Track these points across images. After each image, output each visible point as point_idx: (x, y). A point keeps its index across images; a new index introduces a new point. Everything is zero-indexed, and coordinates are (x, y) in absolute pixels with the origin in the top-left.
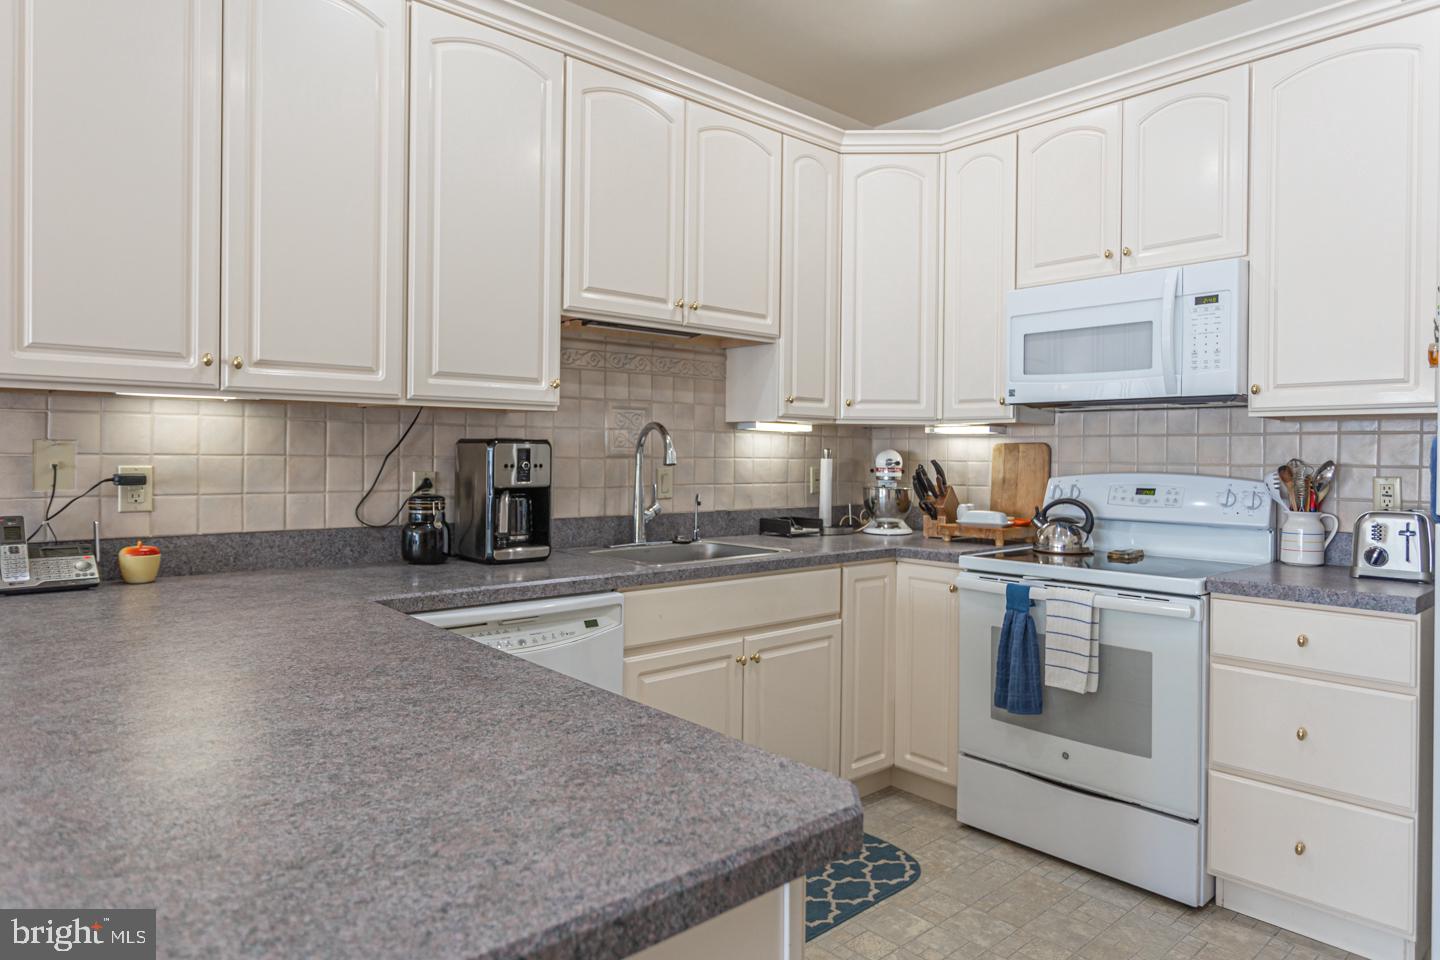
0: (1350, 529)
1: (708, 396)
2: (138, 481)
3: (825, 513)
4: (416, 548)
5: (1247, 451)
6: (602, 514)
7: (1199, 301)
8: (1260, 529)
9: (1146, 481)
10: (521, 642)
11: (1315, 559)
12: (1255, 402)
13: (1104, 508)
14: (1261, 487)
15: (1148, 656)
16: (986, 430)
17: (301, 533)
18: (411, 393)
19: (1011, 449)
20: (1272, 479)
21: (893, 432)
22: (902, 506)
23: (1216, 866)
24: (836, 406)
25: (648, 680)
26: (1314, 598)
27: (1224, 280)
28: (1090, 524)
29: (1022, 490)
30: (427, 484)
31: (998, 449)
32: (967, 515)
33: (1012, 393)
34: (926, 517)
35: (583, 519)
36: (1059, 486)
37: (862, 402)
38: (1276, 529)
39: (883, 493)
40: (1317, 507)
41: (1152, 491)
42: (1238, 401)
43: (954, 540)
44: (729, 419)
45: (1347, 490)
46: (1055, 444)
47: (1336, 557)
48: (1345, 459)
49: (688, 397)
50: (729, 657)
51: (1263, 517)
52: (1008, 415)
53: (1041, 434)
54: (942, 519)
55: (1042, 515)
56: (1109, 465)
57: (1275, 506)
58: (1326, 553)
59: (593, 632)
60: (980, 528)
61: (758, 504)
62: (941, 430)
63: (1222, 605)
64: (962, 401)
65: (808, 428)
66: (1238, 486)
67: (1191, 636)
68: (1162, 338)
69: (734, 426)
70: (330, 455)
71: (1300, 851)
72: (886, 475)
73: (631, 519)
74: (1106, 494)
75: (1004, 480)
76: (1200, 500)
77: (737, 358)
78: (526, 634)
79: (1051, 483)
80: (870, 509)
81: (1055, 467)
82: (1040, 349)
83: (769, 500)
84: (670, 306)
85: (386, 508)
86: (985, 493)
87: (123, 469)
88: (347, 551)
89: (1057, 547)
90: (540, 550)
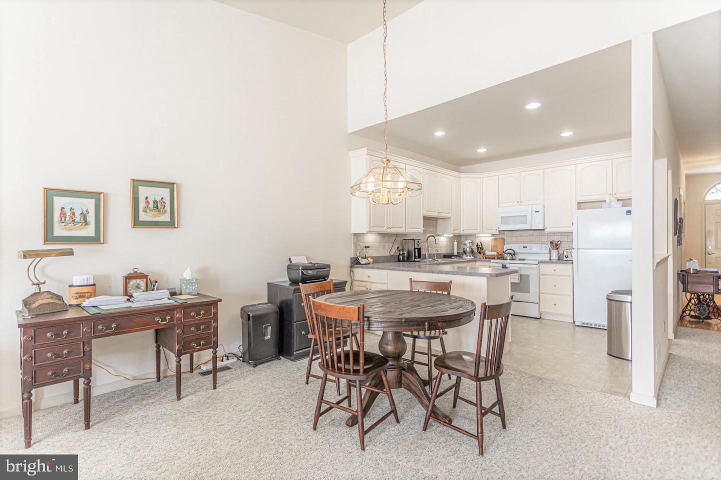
0: (562, 253)
1: (434, 229)
2: (369, 247)
3: (456, 253)
5: (544, 239)
7: (536, 212)
8: (547, 253)
9: (525, 245)
11: (558, 258)
12: (546, 230)
13: (517, 251)
14: (547, 246)
15: (528, 276)
16: (490, 235)
17: (384, 256)
19: (496, 239)
20: (549, 244)
21: (467, 236)
22: (472, 252)
23: (542, 310)
24: (460, 231)
26: (556, 263)
27: (540, 208)
28: (514, 254)
29: (498, 248)
30: (398, 248)
31: (493, 239)
32: (488, 253)
33: (499, 228)
34: (479, 254)
36: (506, 247)
37: (467, 230)
38: (550, 253)
39: (468, 249)
40: (557, 249)
41: (526, 247)
42: (543, 230)
43: (486, 258)
44: (438, 234)
45: (562, 246)
46: (505, 238)
47: (560, 258)
48: (562, 240)
49: (431, 230)
51: (548, 251)
52: (498, 233)
53: (502, 236)
54: (482, 254)
55: (505, 253)
56: (517, 242)
57: (550, 249)
58: (559, 257)
60: (492, 255)
61: (443, 252)
62: (479, 235)
63: (542, 265)
64: (487, 230)
65: (452, 235)
66: (543, 246)
67: (536, 271)
68: (529, 218)
69: (439, 235)
70: (386, 243)
71: (555, 305)
72: (468, 245)
73: (426, 255)
74: (517, 248)
75: (494, 246)
76: (535, 248)
77: (440, 221)
79: (505, 246)
80: (465, 252)
81: (505, 243)
82: (504, 219)
83: (444, 250)
85: (394, 251)
86: (490, 248)
87: (365, 245)
88: (390, 260)
89: (508, 258)
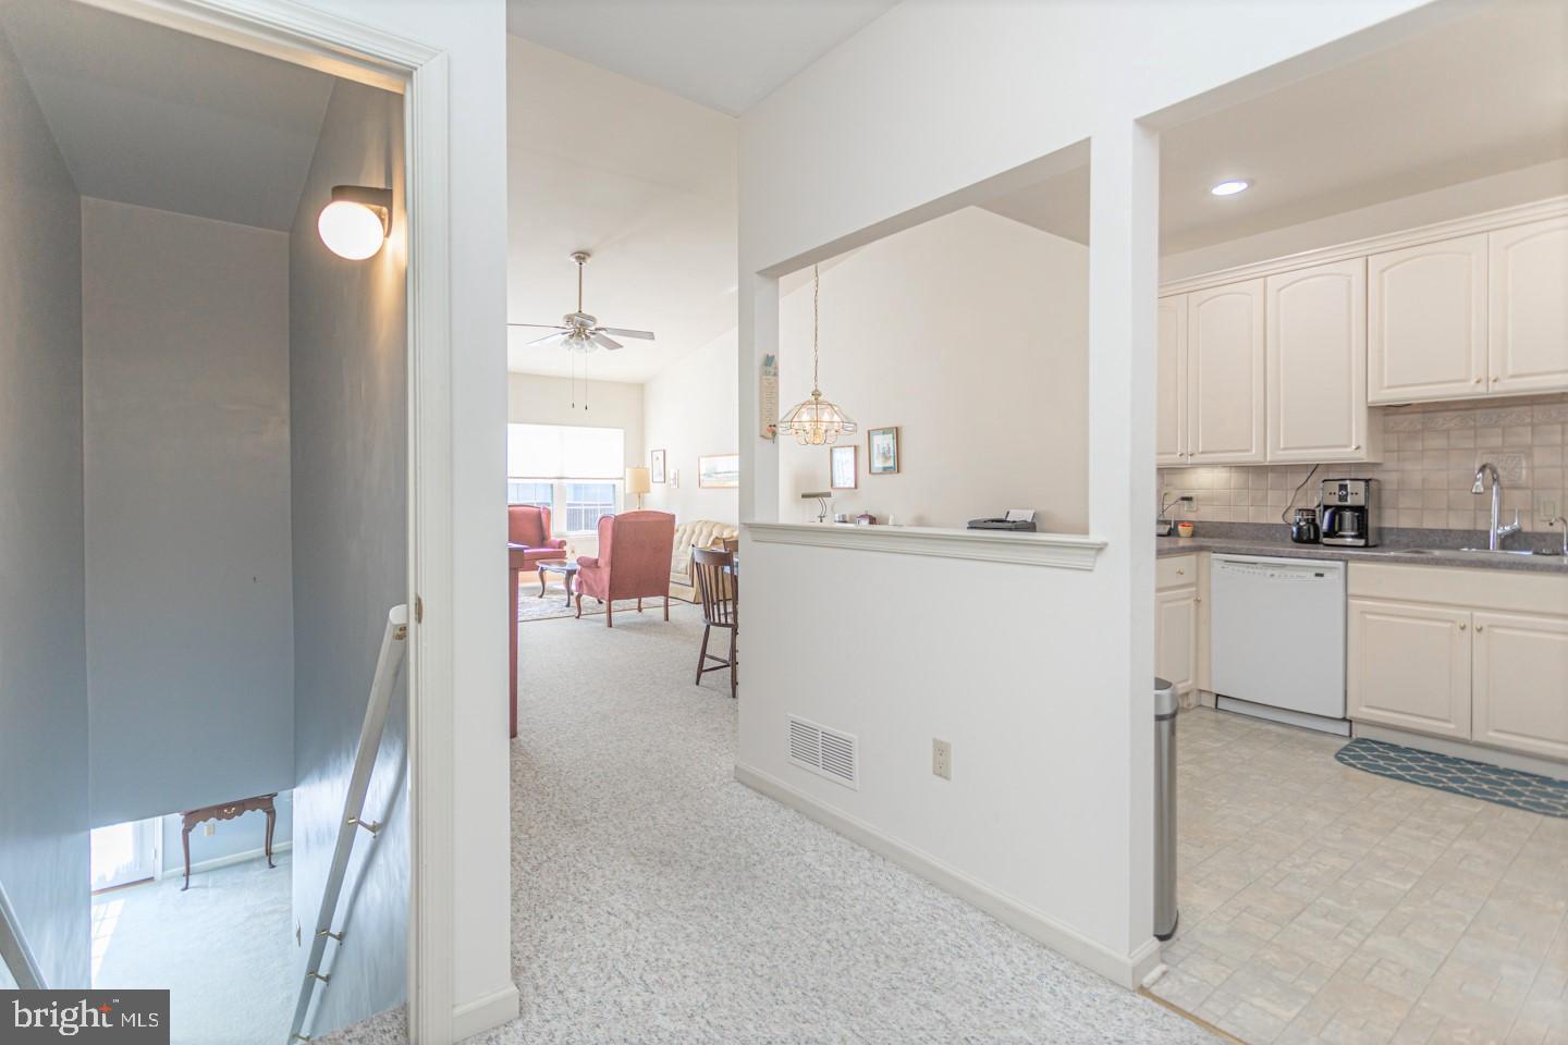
2: (1191, 499)
4: (1295, 535)
6: (1471, 528)
10: (1272, 575)
17: (1255, 524)
18: (1268, 459)
25: (1369, 617)
35: (1450, 531)
50: (1452, 622)
59: (1319, 578)
70: (1271, 489)
78: (1276, 572)
84: (1473, 382)
87: (1186, 495)
88: (1278, 535)
90: (1361, 542)
